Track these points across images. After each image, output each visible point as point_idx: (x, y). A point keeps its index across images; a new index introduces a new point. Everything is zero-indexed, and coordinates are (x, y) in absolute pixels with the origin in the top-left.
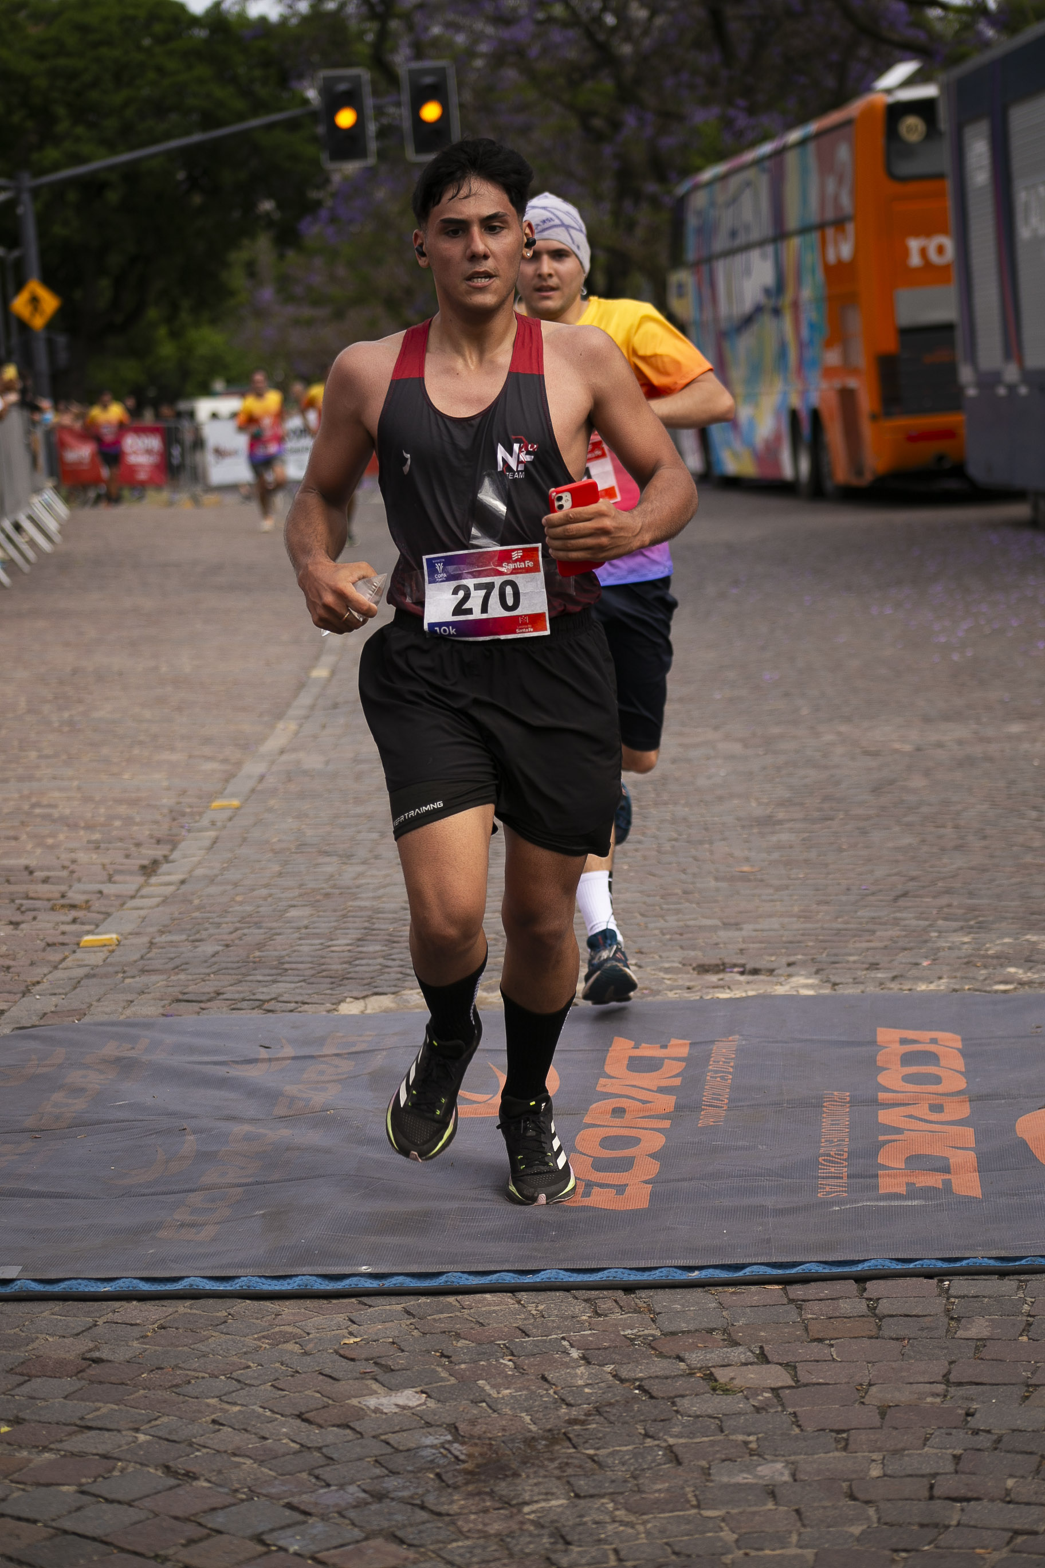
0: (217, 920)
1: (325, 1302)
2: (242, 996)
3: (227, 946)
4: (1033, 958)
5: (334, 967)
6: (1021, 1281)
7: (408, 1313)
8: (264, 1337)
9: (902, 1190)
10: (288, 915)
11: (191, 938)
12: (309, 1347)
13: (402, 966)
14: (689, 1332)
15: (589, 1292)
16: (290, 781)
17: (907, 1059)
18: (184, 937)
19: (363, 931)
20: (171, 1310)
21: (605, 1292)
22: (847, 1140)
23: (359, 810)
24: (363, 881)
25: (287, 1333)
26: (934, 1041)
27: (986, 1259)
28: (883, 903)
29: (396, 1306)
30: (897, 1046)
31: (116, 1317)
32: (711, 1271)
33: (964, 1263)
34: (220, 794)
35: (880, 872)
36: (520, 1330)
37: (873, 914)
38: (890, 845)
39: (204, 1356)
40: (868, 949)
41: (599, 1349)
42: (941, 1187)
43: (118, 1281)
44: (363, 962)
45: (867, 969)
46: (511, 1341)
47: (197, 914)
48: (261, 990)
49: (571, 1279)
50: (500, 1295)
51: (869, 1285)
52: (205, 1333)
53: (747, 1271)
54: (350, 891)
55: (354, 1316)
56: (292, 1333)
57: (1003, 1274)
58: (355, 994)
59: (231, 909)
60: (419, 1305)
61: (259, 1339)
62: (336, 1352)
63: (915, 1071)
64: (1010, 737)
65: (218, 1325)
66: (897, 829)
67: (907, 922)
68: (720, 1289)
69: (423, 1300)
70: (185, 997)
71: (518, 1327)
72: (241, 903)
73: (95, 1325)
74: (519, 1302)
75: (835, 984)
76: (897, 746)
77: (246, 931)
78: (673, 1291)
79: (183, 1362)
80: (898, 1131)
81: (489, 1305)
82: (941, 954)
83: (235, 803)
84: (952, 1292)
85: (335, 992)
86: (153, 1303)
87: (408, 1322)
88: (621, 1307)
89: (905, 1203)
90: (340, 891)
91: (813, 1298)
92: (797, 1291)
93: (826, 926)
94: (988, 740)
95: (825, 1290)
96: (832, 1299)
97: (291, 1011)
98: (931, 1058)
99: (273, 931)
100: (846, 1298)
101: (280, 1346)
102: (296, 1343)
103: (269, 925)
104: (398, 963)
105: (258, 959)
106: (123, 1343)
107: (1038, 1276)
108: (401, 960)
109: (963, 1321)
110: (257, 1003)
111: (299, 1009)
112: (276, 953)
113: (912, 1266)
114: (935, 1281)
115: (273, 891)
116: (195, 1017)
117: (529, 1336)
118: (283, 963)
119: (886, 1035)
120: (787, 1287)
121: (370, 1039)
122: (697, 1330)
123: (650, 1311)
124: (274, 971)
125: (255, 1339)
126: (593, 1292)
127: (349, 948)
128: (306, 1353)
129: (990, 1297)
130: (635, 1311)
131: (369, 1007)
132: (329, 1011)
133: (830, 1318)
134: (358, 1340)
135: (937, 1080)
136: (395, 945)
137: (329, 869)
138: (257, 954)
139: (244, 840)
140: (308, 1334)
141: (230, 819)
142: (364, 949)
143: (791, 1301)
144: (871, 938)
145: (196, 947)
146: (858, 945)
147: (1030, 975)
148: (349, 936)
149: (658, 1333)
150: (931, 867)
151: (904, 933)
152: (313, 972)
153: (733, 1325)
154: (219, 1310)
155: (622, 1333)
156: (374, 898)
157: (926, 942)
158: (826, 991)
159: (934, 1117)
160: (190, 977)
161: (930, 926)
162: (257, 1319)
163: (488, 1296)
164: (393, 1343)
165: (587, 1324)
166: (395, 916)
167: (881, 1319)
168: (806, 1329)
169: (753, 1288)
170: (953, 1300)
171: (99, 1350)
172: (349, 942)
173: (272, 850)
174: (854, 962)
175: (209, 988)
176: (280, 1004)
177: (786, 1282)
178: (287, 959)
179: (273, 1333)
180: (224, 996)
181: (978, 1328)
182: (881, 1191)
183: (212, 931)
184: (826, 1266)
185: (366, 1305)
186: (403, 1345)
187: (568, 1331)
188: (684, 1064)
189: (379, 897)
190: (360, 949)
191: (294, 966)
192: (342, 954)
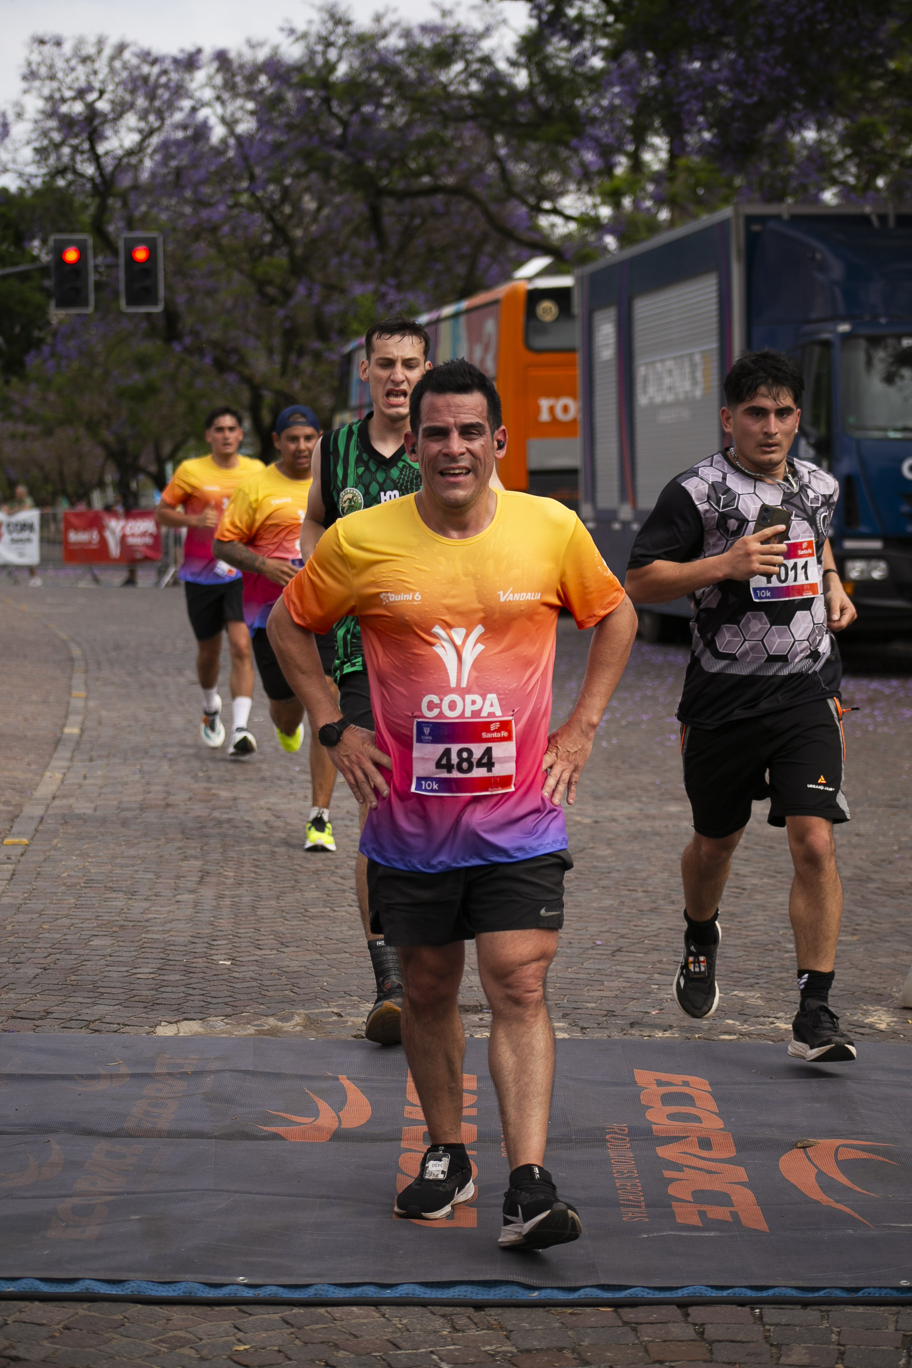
0: (30, 945)
1: (209, 1309)
2: (69, 1016)
3: (45, 969)
4: (745, 1012)
5: (144, 993)
6: (822, 1311)
7: (287, 1323)
8: (161, 1341)
9: (696, 1221)
10: (91, 943)
11: (11, 961)
12: (205, 1352)
13: (203, 995)
14: (541, 1350)
15: (443, 1308)
16: (66, 823)
17: (667, 1099)
18: (6, 959)
19: (161, 961)
20: (72, 1311)
21: (458, 1309)
22: (635, 1171)
23: (132, 852)
24: (150, 916)
25: (181, 1338)
26: (686, 1084)
27: (789, 1290)
28: (604, 957)
29: (274, 1315)
30: (654, 1087)
31: (24, 1317)
32: (549, 1291)
33: (770, 1292)
34: (9, 832)
35: (593, 929)
36: (391, 1342)
37: (598, 967)
38: (595, 905)
39: (112, 1358)
40: (602, 998)
41: (466, 1364)
42: (731, 1220)
43: (19, 1282)
44: (169, 989)
45: (606, 1016)
46: (386, 1353)
47: (11, 939)
48: (84, 1011)
49: (427, 1296)
50: (366, 1308)
51: (691, 1310)
52: (107, 1335)
53: (581, 1293)
54: (140, 924)
55: (238, 1322)
56: (185, 1338)
57: (805, 1304)
58: (169, 1019)
59: (41, 936)
60: (295, 1315)
61: (156, 1343)
62: (230, 1358)
63: (677, 1111)
64: (671, 816)
65: (117, 1328)
66: (596, 891)
67: (628, 975)
68: (559, 1309)
69: (296, 1310)
70: (19, 1015)
71: (388, 1340)
72: (49, 932)
73: (6, 1324)
74: (383, 1316)
75: (583, 1028)
76: (578, 818)
77: (58, 956)
78: (518, 1310)
79: (94, 1363)
80: (678, 1167)
81: (357, 1317)
82: (665, 1004)
83: (25, 841)
84: (765, 1319)
85: (150, 1016)
86: (54, 1304)
87: (289, 1331)
88: (476, 1324)
89: (704, 1234)
90: (134, 923)
91: (642, 1321)
92: (629, 1314)
93: (559, 975)
94: (654, 818)
95: (654, 1313)
96: (661, 1323)
97: (115, 1032)
98: (687, 1099)
99: (82, 958)
100: (674, 1322)
101: (177, 1351)
102: (191, 1348)
103: (77, 951)
104: (197, 992)
105: (75, 983)
106: (34, 1342)
107: (836, 1307)
108: (201, 989)
109: (783, 1347)
110: (84, 1023)
111: (122, 1030)
112: (90, 978)
113: (725, 1293)
114: (747, 1309)
115: (74, 921)
116: (32, 1032)
117: (400, 1349)
118: (98, 987)
119: (643, 1077)
120: (619, 1310)
121: (195, 1062)
122: (548, 1349)
123: (501, 1328)
124: (91, 995)
125: (153, 1343)
126: (447, 1308)
127: (152, 976)
128: (202, 1359)
129: (801, 1326)
130: (489, 1328)
131: (181, 1030)
132: (148, 1033)
133: (665, 1341)
134: (247, 1347)
135: (698, 1119)
136: (191, 975)
137: (119, 904)
138: (73, 978)
139: (39, 874)
140: (201, 1339)
141: (22, 855)
142: (166, 978)
143: (626, 1323)
144: (602, 987)
145: (18, 969)
146: (592, 994)
147: (745, 1028)
148: (150, 965)
149: (515, 1351)
150: (635, 926)
151: (628, 985)
152: (127, 997)
153: (579, 1345)
154: (117, 1313)
155: (483, 1349)
156: (164, 932)
157: (649, 993)
158: (578, 1035)
159: (705, 1154)
160: (19, 996)
161: (648, 979)
162: (151, 1323)
163: (354, 1309)
164: (279, 1351)
165: (449, 1339)
166: (185, 948)
167: (711, 1343)
168: (646, 1351)
169: (588, 1310)
170: (768, 1327)
171: (14, 1348)
172: (152, 970)
173: (64, 884)
174: (593, 1009)
175: (39, 1006)
176: (105, 1025)
177: (617, 1305)
178: (100, 984)
179: (169, 1337)
180: (53, 1015)
181: (798, 1355)
182: (679, 1220)
183: (29, 955)
184: (650, 1291)
185: (246, 1313)
186: (289, 1353)
187: (435, 1345)
188: (476, 1097)
189: (169, 931)
190: (162, 977)
191: (108, 990)
192: (147, 982)
